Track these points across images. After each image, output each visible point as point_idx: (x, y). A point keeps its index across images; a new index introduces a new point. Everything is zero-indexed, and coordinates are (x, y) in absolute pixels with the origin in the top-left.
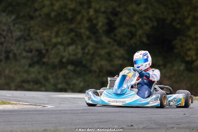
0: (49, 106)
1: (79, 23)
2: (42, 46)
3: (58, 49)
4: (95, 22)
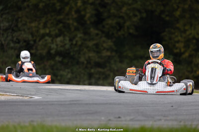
0: (36, 98)
1: (67, 14)
2: (30, 37)
3: (46, 40)
4: (83, 13)
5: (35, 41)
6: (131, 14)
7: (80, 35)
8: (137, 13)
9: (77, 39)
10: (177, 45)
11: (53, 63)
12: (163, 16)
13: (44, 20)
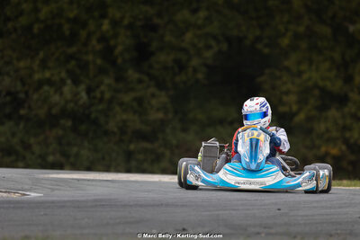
1: (85, 44)
2: (19, 86)
4: (112, 42)
5: (26, 93)
6: (201, 45)
7: (108, 80)
8: (213, 43)
9: (102, 88)
10: (285, 98)
11: (60, 132)
12: (259, 46)
13: (41, 54)
